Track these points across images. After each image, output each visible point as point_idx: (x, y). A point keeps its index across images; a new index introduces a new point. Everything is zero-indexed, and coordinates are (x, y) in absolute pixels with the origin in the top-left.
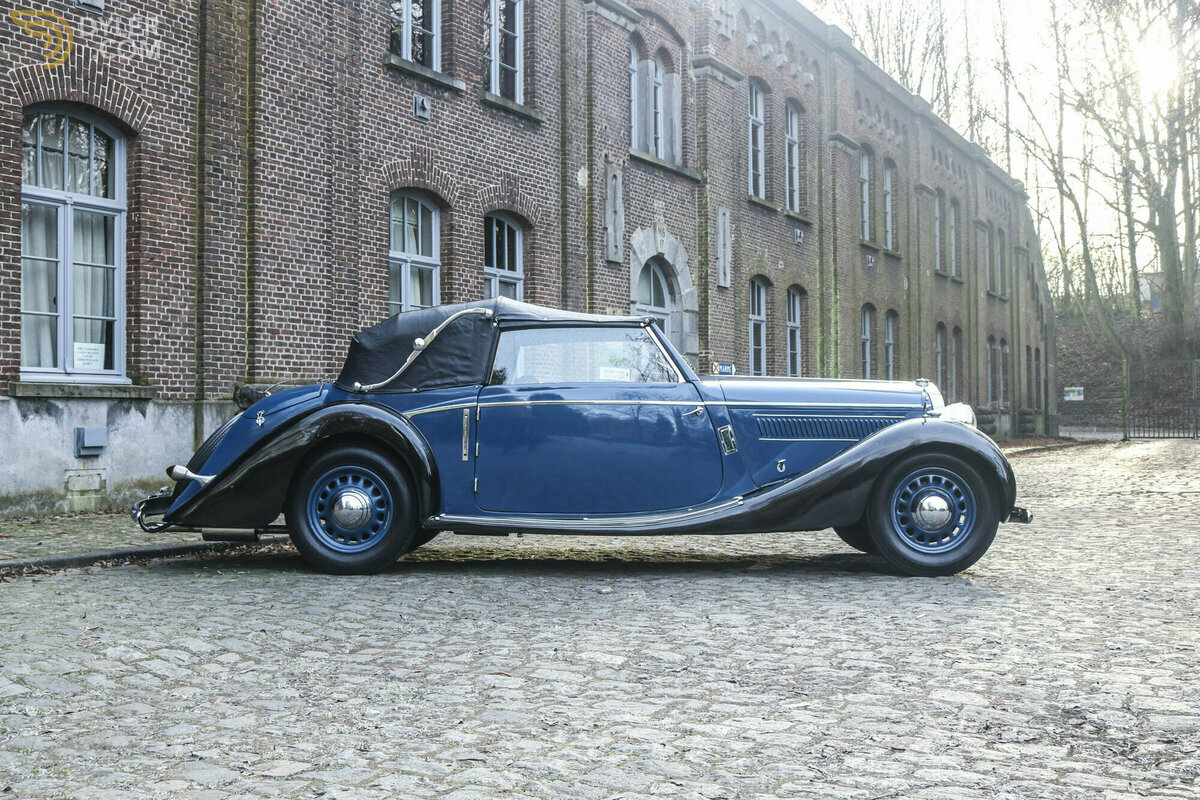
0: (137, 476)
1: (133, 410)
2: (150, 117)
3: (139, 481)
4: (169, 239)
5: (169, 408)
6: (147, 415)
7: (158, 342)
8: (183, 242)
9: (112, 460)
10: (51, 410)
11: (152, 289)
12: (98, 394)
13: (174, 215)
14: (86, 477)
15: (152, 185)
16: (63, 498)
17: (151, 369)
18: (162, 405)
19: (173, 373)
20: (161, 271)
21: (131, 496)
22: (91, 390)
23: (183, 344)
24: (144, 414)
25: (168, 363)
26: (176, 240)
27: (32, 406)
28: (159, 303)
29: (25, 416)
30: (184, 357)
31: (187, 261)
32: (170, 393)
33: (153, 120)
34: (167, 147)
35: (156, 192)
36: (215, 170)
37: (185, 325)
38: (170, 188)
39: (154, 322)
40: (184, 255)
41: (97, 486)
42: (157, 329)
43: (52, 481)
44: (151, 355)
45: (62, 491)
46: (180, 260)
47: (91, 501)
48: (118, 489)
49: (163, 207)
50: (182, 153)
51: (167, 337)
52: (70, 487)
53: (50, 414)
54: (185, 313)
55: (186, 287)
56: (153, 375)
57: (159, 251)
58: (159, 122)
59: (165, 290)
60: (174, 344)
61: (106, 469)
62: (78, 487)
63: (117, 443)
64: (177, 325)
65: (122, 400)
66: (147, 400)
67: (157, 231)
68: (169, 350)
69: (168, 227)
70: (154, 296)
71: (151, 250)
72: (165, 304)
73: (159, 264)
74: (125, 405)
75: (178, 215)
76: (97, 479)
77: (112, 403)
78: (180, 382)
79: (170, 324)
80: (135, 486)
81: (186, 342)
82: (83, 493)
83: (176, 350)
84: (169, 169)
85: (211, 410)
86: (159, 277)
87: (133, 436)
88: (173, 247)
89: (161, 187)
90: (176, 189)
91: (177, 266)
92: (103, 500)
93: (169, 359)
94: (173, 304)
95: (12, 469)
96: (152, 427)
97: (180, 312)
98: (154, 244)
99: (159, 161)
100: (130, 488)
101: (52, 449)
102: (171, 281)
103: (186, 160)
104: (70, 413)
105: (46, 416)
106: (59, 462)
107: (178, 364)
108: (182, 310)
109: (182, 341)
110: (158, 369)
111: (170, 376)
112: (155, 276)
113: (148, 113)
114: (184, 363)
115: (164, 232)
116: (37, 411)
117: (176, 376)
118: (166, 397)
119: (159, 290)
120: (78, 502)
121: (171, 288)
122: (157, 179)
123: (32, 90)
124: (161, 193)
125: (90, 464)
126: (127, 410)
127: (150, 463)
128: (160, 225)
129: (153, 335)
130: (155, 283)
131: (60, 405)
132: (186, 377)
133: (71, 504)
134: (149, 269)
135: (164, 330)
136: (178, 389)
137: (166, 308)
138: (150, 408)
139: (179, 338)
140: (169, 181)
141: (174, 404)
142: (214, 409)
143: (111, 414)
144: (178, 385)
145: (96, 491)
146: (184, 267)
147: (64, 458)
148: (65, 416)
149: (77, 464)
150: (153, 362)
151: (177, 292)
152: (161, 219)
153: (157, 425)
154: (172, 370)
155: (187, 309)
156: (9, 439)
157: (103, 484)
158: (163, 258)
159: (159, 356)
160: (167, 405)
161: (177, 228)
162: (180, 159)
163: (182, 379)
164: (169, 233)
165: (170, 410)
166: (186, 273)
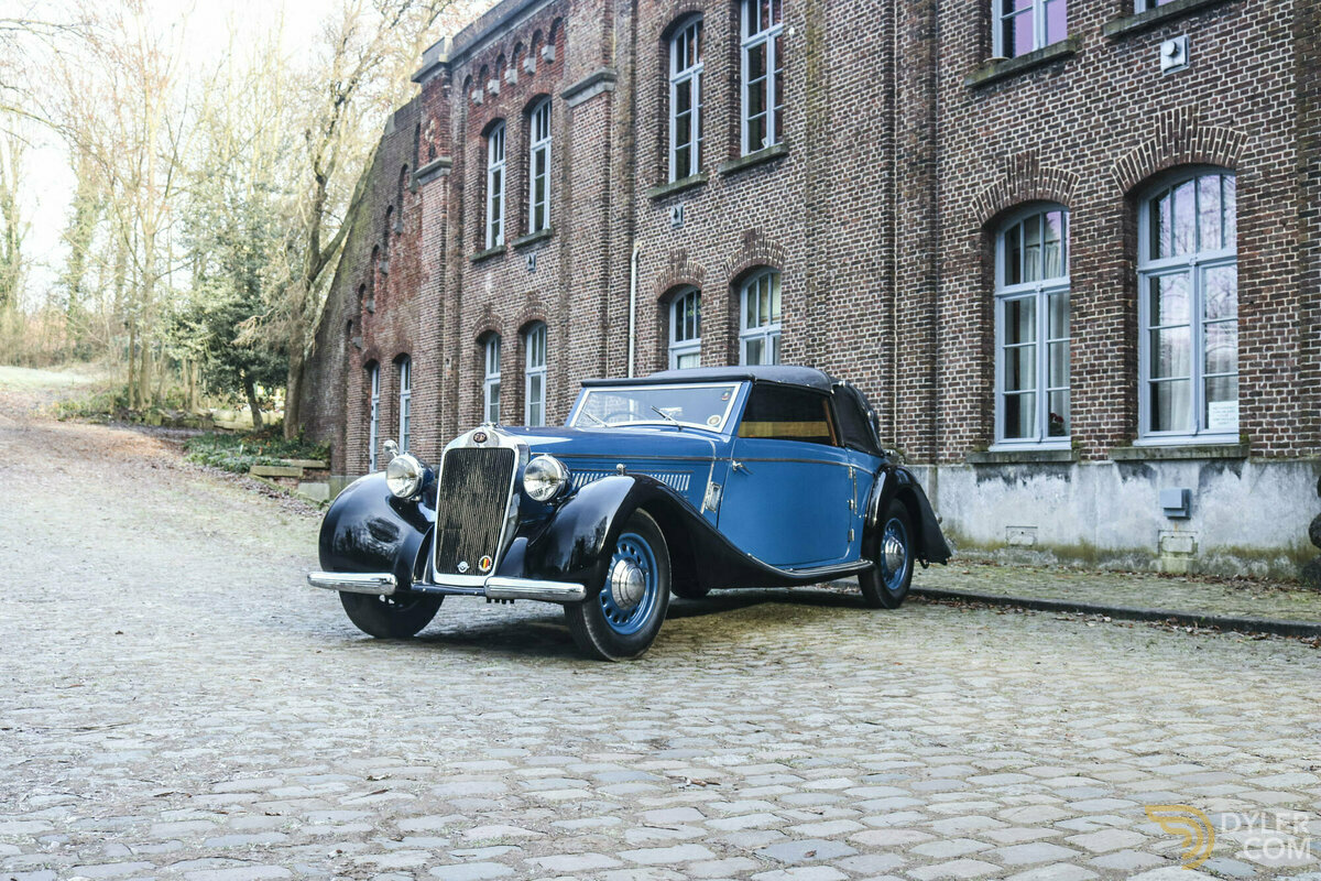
0: (1230, 543)
1: (1226, 471)
2: (1245, 147)
3: (1234, 548)
4: (1271, 274)
5: (1269, 467)
6: (1243, 476)
7: (1260, 394)
8: (1288, 272)
9: (1205, 523)
10: (1146, 473)
11: (1251, 335)
12: (1178, 455)
13: (1277, 245)
14: (1179, 539)
15: (1250, 220)
16: (1158, 556)
17: (1251, 424)
18: (1261, 464)
19: (1279, 428)
20: (1262, 313)
21: (1225, 563)
22: (1172, 451)
23: (1289, 393)
24: (1238, 474)
25: (1272, 416)
26: (1280, 273)
27: (1130, 468)
28: (1260, 350)
29: (1124, 478)
30: (1293, 407)
31: (1294, 294)
32: (1275, 451)
33: (1249, 149)
34: (1266, 171)
35: (1255, 226)
36: (1311, 176)
37: (1294, 370)
38: (1270, 216)
39: (1254, 372)
40: (1289, 288)
41: (1189, 549)
42: (1259, 379)
43: (1147, 541)
44: (1251, 409)
45: (1156, 551)
46: (1287, 295)
47: (1183, 564)
48: (1211, 555)
49: (1264, 240)
50: (1286, 170)
51: (1271, 386)
52: (1164, 547)
53: (1145, 476)
54: (1293, 355)
55: (1294, 325)
56: (1254, 431)
57: (1260, 291)
58: (1255, 147)
59: (1267, 334)
60: (1279, 393)
61: (1198, 532)
62: (1171, 549)
63: (1207, 505)
64: (1283, 371)
65: (1214, 460)
66: (1243, 459)
67: (1257, 269)
68: (1275, 401)
69: (1271, 260)
70: (1255, 343)
71: (1250, 292)
72: (1268, 349)
73: (1260, 305)
74: (1218, 465)
75: (1281, 244)
76: (1190, 542)
77: (1203, 464)
78: (1288, 437)
79: (1276, 371)
80: (1229, 553)
81: (1296, 389)
82: (1176, 554)
83: (1282, 401)
84: (1269, 195)
85: (1305, 469)
86: (1260, 320)
87: (1226, 498)
88: (1276, 281)
89: (1259, 218)
90: (1277, 215)
91: (1282, 303)
92: (1195, 564)
93: (1274, 411)
94: (1278, 348)
95: (1114, 526)
96: (1248, 488)
97: (1286, 356)
98: (1254, 284)
99: (1258, 190)
100: (1223, 555)
101: (1146, 509)
102: (1275, 322)
103: (1290, 176)
104: (1163, 475)
105: (1142, 478)
106: (1154, 523)
107: (1286, 415)
108: (1290, 352)
109: (1290, 388)
110: (1260, 424)
111: (1276, 431)
112: (1255, 321)
113: (1243, 143)
114: (1293, 414)
115: (1266, 268)
116: (1134, 474)
117: (1283, 430)
118: (1270, 455)
119: (1260, 335)
120: (1170, 563)
121: (1275, 330)
122: (1255, 212)
123: (1129, 176)
124: (1261, 225)
125: (1182, 526)
126: (1220, 471)
127: (1246, 529)
128: (1260, 262)
129: (1254, 386)
130: (1255, 328)
131: (1154, 466)
132: (1296, 430)
133: (1164, 564)
134: (1248, 315)
135: (1268, 379)
136: (1287, 445)
137: (1269, 353)
138: (1247, 468)
139: (1286, 385)
140: (1269, 209)
141: (1275, 463)
142: (1309, 468)
143: (1203, 474)
144: (1286, 440)
145: (1189, 554)
146: (1290, 302)
147: (1157, 518)
148: (1159, 478)
149: (1169, 525)
150: (1254, 416)
151: (1283, 333)
152: (1261, 254)
153: (1254, 487)
154: (1278, 423)
155: (1296, 350)
156: (1113, 499)
157: (1195, 549)
158: (1264, 298)
159: (1261, 409)
160: (1267, 464)
161: (1281, 258)
162: (1284, 178)
163: (1290, 433)
164: (1272, 267)
165: (1270, 470)
166: (1294, 309)
